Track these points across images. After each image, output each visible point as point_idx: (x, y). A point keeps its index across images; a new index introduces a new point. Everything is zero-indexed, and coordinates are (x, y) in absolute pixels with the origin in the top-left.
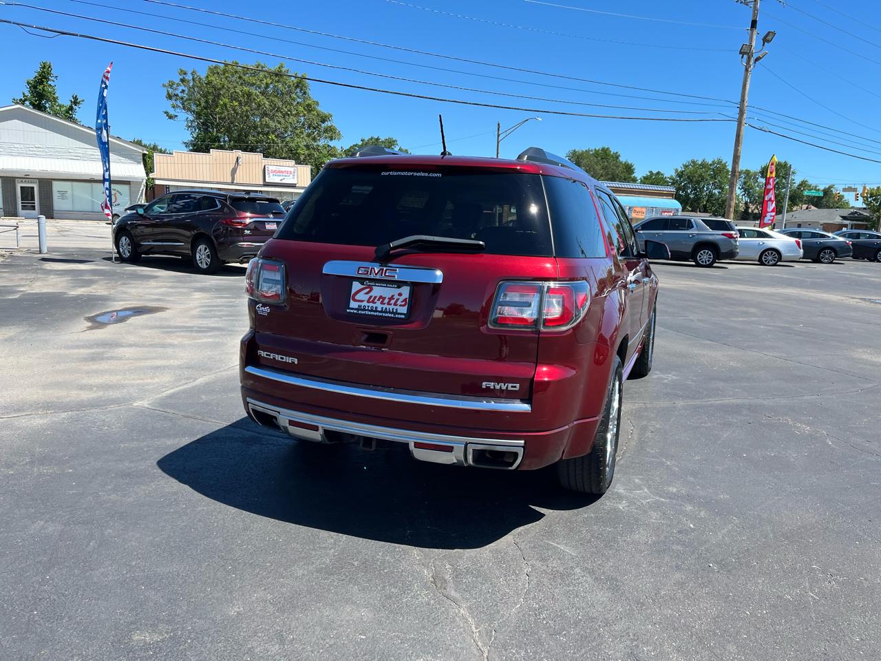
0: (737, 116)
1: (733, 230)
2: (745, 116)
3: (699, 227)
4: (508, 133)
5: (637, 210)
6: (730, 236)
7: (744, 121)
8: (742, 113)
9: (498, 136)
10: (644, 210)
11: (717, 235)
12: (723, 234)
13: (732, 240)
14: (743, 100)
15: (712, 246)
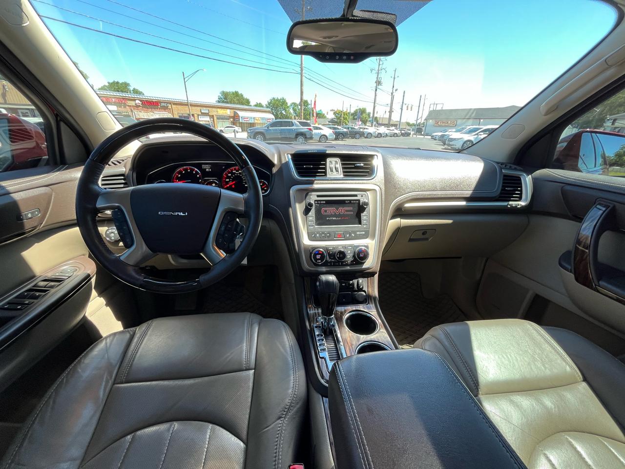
0: (300, 72)
1: (311, 126)
2: (304, 72)
3: (297, 125)
4: (189, 77)
5: (257, 119)
6: (310, 129)
7: (304, 74)
8: (302, 70)
9: (184, 79)
10: (260, 119)
11: (304, 129)
12: (307, 129)
13: (311, 131)
14: (302, 64)
15: (302, 134)
